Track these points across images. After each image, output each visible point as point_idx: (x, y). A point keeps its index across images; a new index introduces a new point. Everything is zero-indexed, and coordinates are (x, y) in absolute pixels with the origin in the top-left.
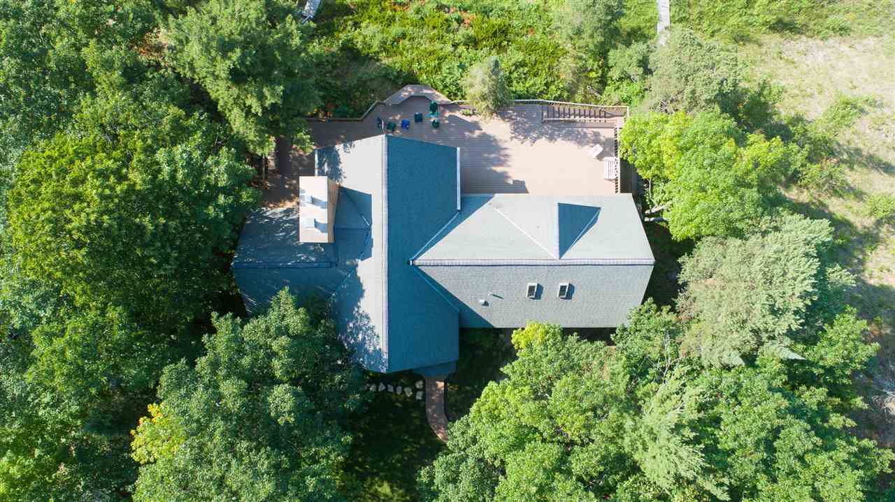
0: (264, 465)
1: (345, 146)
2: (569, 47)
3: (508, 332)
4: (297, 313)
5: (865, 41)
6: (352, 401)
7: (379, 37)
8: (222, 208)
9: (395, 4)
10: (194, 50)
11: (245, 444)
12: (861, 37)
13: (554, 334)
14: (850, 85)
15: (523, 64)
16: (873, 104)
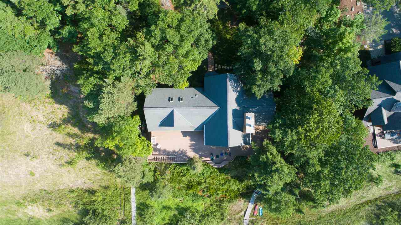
0: (263, 47)
1: (241, 145)
2: (167, 183)
3: (190, 86)
4: (254, 91)
5: (63, 187)
6: (238, 65)
7: (231, 184)
8: (277, 122)
9: (226, 198)
10: (286, 170)
11: (268, 53)
12: (65, 189)
13: (176, 86)
14: (70, 172)
15: (182, 176)
16: (62, 165)
